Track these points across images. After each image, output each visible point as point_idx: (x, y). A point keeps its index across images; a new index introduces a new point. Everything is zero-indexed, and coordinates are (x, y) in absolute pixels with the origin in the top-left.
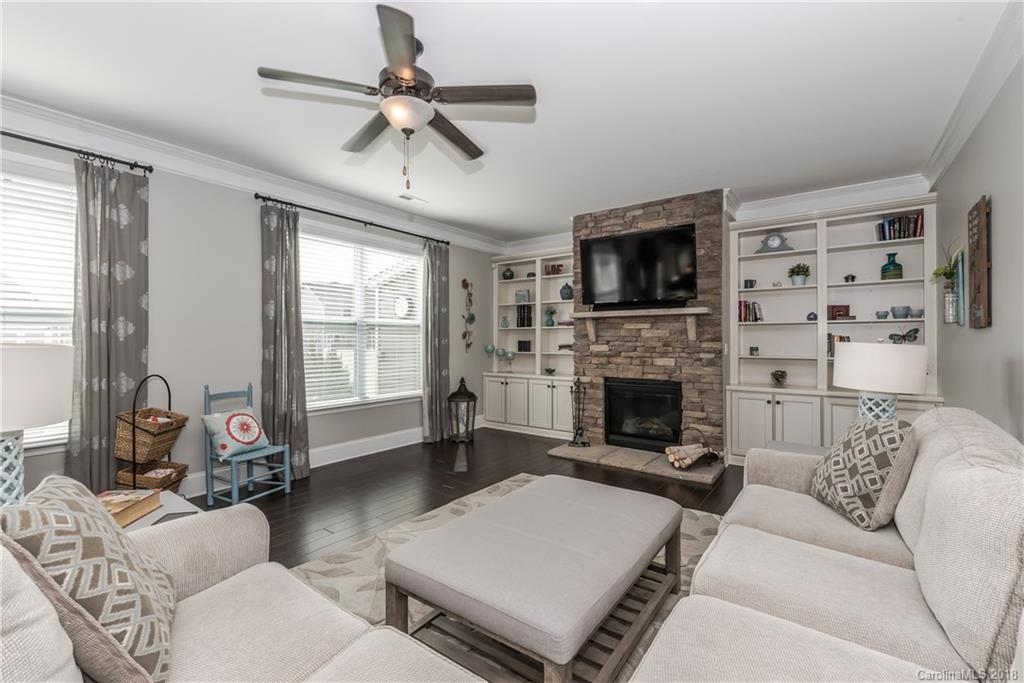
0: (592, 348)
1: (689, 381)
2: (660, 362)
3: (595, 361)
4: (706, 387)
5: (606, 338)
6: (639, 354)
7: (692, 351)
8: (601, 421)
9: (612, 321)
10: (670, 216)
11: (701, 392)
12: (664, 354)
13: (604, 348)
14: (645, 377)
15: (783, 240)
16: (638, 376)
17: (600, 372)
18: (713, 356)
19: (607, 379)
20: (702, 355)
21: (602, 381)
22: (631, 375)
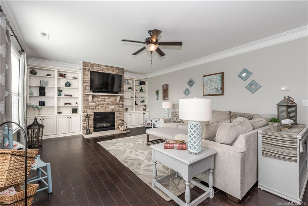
0: (90, 104)
1: (117, 111)
2: (110, 107)
3: (91, 108)
4: (121, 112)
5: (95, 101)
6: (105, 105)
7: (118, 104)
8: (93, 126)
9: (97, 96)
10: (113, 71)
11: (120, 114)
12: (111, 105)
13: (94, 104)
14: (106, 111)
15: (128, 82)
16: (105, 111)
17: (92, 111)
18: (122, 105)
19: (94, 113)
20: (120, 105)
21: (93, 113)
22: (102, 111)
